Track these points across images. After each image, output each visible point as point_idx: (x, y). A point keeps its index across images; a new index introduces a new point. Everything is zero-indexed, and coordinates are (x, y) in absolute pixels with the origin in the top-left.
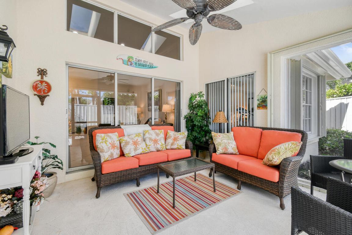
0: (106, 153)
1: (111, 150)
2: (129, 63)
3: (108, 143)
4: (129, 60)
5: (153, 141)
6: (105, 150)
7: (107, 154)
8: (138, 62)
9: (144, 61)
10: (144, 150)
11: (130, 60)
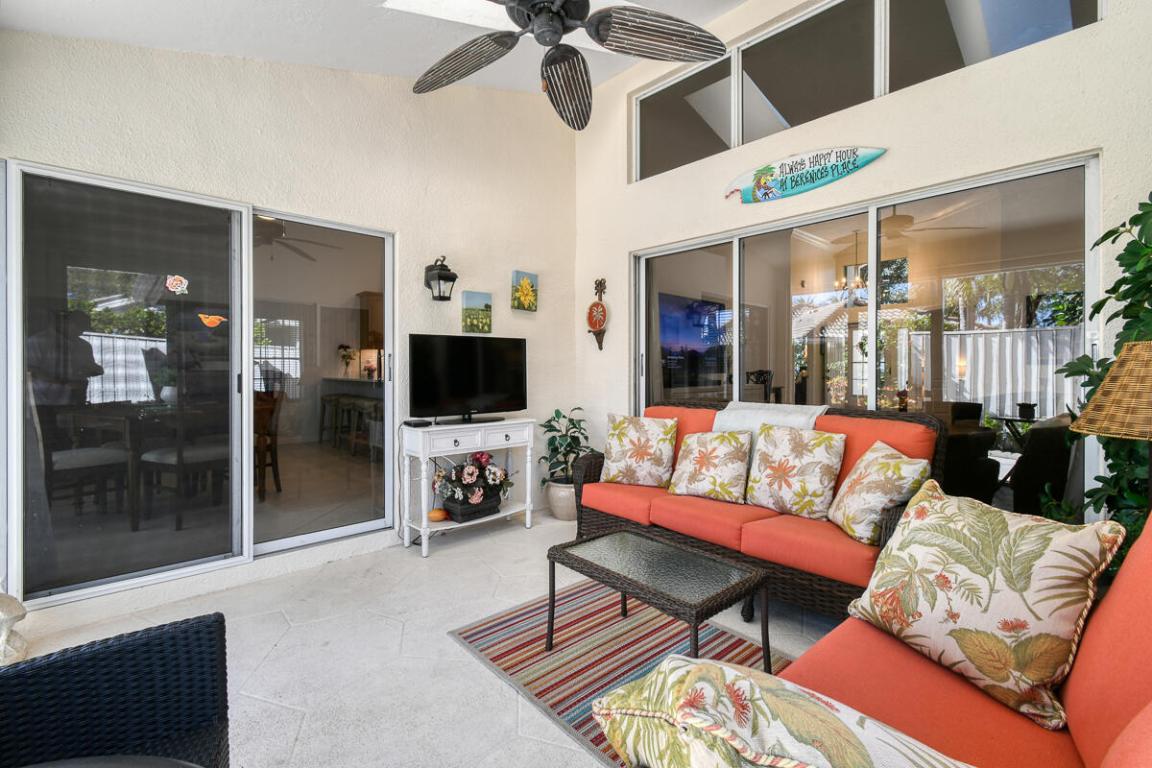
0: (613, 461)
1: (627, 459)
2: (759, 194)
3: (626, 441)
4: (758, 182)
5: (772, 468)
6: (614, 455)
7: (614, 464)
8: (789, 176)
9: (816, 159)
10: (718, 489)
11: (763, 182)
